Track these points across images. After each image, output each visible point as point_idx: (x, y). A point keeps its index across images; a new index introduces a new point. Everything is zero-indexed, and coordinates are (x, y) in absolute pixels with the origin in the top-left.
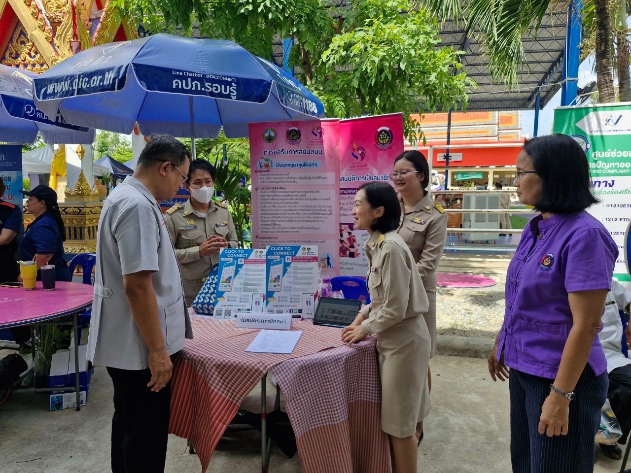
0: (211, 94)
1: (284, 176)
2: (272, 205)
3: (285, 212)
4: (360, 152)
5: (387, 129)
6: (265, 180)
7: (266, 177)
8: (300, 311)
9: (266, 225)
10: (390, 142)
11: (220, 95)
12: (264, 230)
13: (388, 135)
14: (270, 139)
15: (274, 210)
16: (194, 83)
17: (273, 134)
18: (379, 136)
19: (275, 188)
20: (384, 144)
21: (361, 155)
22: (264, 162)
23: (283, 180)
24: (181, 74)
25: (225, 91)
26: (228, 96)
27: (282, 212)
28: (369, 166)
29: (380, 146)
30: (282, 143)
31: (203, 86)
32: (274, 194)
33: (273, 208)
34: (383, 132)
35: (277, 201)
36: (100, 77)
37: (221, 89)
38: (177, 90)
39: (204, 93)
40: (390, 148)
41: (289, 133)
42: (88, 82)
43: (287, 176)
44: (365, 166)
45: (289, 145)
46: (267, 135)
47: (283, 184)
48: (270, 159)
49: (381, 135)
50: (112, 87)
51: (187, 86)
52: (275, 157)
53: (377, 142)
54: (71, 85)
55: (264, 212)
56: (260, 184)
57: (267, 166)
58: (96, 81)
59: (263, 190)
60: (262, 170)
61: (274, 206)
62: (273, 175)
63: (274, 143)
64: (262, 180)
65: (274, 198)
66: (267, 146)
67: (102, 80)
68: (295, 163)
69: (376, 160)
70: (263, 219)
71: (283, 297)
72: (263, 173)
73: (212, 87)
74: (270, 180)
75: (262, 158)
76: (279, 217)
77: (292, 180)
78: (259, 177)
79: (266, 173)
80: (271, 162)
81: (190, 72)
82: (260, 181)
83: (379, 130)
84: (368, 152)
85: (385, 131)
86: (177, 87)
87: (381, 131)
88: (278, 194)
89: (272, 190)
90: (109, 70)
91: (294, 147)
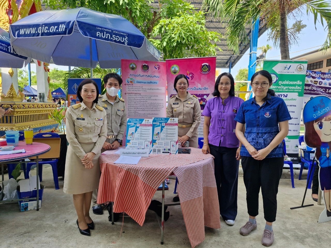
0: (115, 41)
1: (140, 88)
2: (134, 102)
3: (141, 106)
4: (191, 75)
5: (207, 64)
6: (130, 89)
7: (131, 88)
8: (169, 150)
9: (131, 112)
10: (209, 71)
11: (120, 42)
12: (130, 115)
13: (208, 67)
14: (133, 68)
15: (135, 105)
16: (107, 35)
17: (134, 66)
18: (202, 67)
19: (136, 94)
20: (205, 72)
21: (191, 77)
22: (129, 80)
23: (140, 90)
24: (101, 29)
25: (122, 40)
26: (123, 43)
27: (139, 106)
28: (196, 83)
29: (203, 73)
30: (139, 71)
31: (111, 36)
32: (135, 96)
33: (135, 104)
34: (205, 66)
35: (137, 100)
36: (56, 27)
37: (120, 39)
38: (98, 37)
39: (111, 40)
40: (208, 74)
41: (143, 66)
42: (49, 29)
43: (142, 88)
44: (194, 82)
45: (143, 72)
46: (131, 66)
47: (140, 92)
48: (133, 79)
49: (204, 67)
50: (64, 33)
51: (103, 36)
52: (136, 78)
53: (202, 71)
54: (37, 30)
55: (130, 106)
56: (127, 91)
57: (131, 82)
58: (53, 29)
59: (129, 94)
60: (129, 84)
61: (135, 103)
62: (135, 87)
63: (135, 70)
64: (129, 89)
65: (135, 98)
66: (131, 72)
67: (58, 29)
68: (146, 81)
69: (200, 79)
70: (129, 110)
71: (160, 143)
72: (129, 86)
73: (116, 37)
74: (133, 89)
75: (129, 78)
76: (138, 108)
77: (144, 90)
78: (127, 87)
79: (131, 86)
80: (134, 80)
81: (105, 28)
82: (127, 89)
83: (203, 64)
84: (196, 76)
85: (206, 65)
86: (99, 36)
87: (204, 65)
88: (137, 97)
89: (134, 95)
90: (62, 23)
91: (145, 74)
